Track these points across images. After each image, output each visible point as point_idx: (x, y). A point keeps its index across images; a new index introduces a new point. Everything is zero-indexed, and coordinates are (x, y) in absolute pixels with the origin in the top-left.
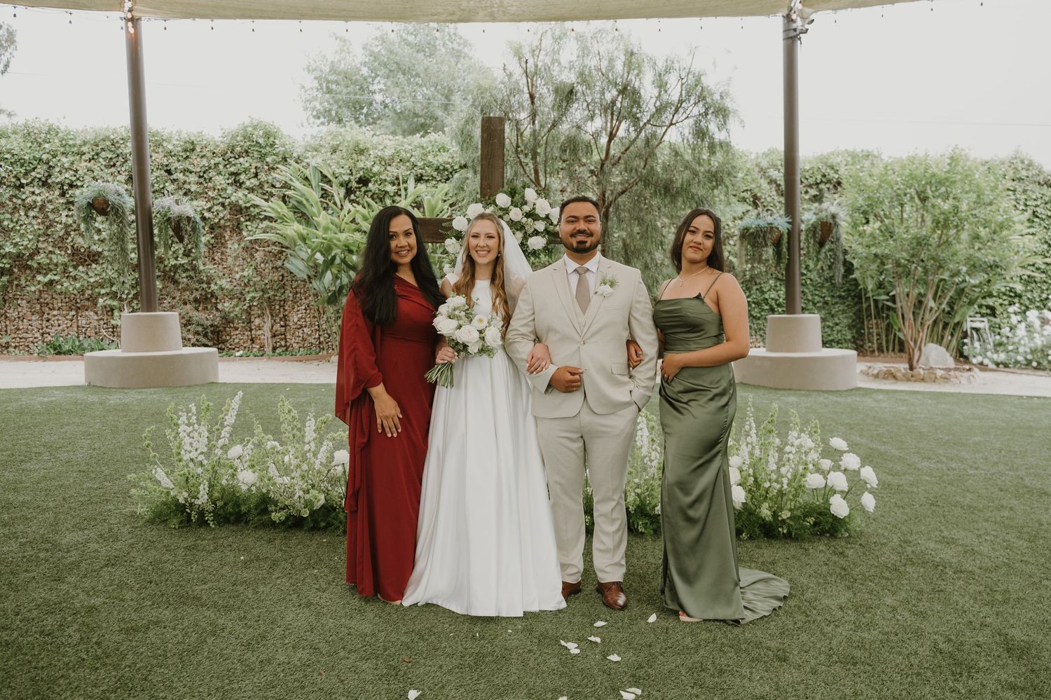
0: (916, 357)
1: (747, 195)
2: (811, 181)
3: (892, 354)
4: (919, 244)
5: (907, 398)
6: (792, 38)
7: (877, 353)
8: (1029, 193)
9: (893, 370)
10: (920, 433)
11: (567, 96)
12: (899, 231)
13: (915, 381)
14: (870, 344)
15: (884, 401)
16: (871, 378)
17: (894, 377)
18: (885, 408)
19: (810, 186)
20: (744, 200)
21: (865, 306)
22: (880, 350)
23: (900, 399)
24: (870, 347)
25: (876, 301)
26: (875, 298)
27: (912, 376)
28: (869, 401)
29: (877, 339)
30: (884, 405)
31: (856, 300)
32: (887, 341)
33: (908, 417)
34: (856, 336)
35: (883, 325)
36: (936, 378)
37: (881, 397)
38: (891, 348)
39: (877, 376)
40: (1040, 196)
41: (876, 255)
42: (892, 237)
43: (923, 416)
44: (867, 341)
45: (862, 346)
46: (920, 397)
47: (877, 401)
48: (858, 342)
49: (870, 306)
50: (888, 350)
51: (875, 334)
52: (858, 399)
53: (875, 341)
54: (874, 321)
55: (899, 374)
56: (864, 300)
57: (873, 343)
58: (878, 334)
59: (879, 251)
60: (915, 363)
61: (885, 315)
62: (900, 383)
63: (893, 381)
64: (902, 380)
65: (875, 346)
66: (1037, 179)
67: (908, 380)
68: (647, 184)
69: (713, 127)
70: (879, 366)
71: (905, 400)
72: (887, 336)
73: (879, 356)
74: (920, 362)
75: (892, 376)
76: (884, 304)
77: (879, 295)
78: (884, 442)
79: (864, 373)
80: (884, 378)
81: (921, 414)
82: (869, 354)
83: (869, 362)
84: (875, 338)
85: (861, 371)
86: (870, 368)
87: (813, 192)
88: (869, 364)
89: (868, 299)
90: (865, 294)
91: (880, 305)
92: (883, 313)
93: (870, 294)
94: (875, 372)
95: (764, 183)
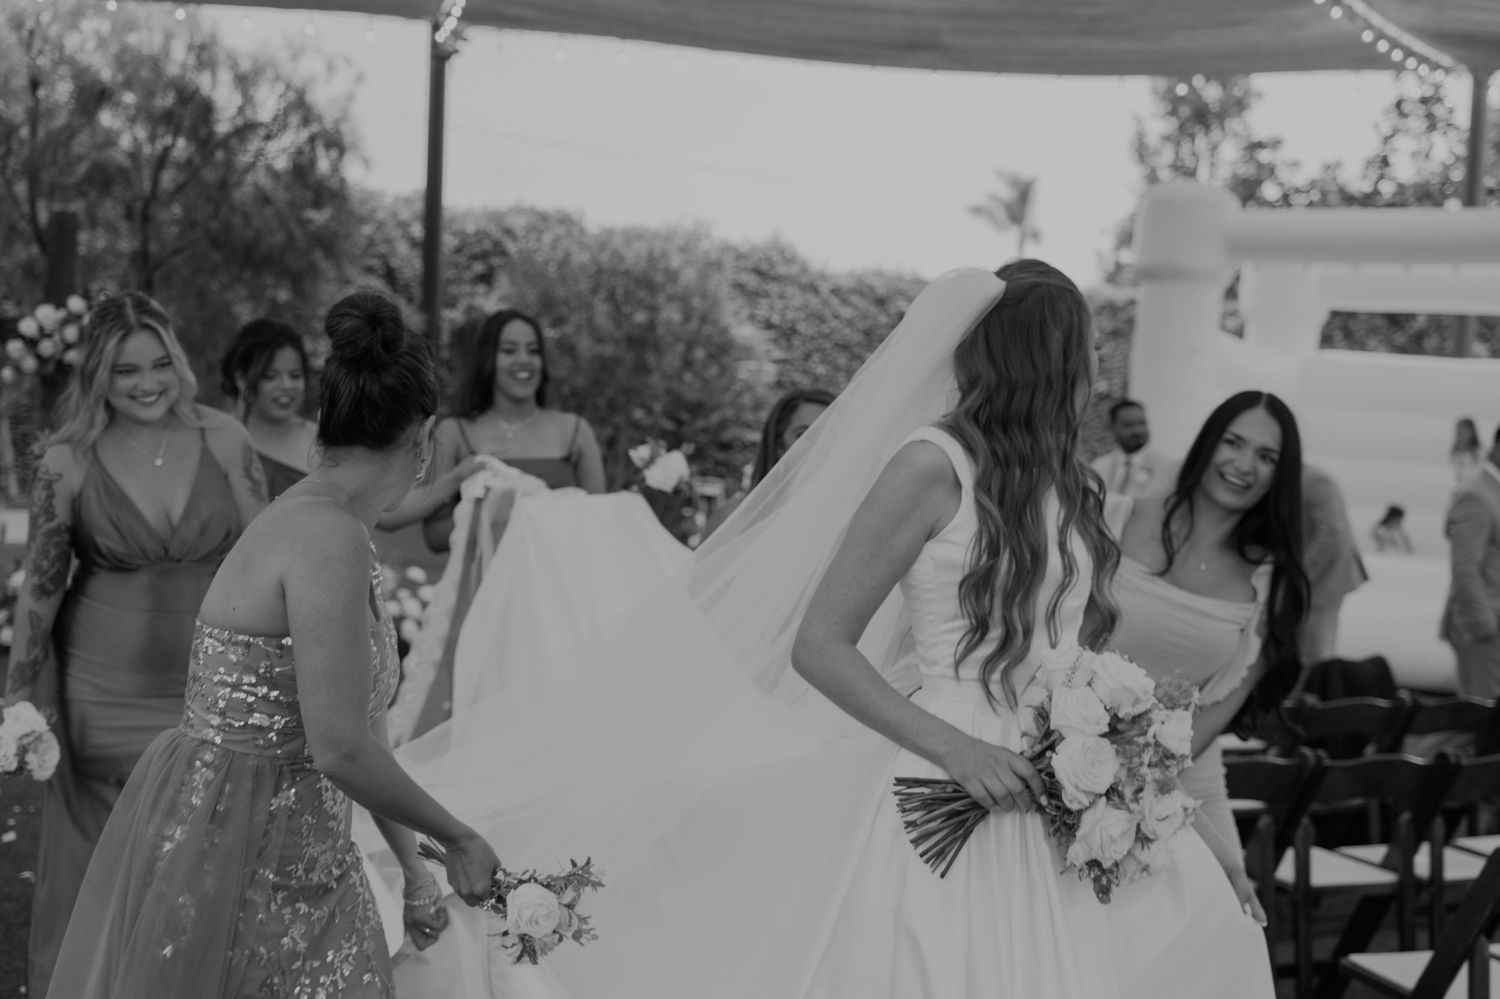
1: (375, 263)
2: (477, 250)
6: (440, 58)
11: (93, 96)
19: (475, 257)
20: (370, 270)
66: (800, 280)
68: (216, 243)
69: (323, 165)
87: (479, 268)
95: (403, 248)
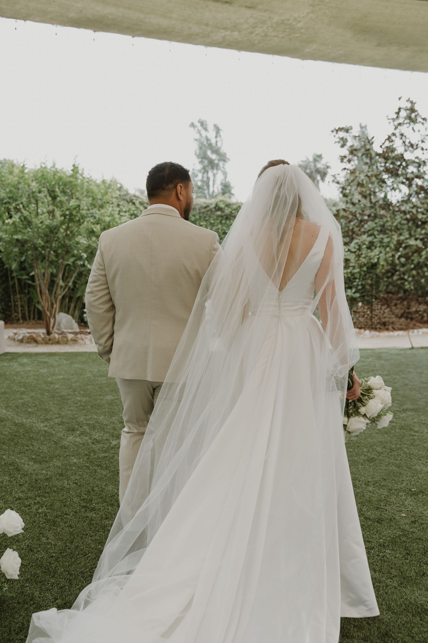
0: (52, 325)
3: (34, 322)
4: (51, 232)
5: (46, 359)
7: (21, 321)
8: (121, 207)
9: (34, 335)
10: (60, 397)
12: (36, 221)
13: (52, 344)
14: (16, 314)
15: (28, 364)
16: (17, 343)
17: (36, 341)
18: (29, 371)
21: (11, 283)
22: (24, 318)
23: (42, 362)
24: (16, 316)
25: (19, 280)
26: (19, 277)
27: (50, 340)
28: (15, 365)
29: (21, 310)
30: (28, 368)
31: (4, 279)
32: (29, 312)
33: (49, 379)
34: (5, 307)
35: (26, 299)
36: (67, 340)
37: (25, 360)
38: (32, 317)
39: (21, 341)
40: (128, 209)
41: (17, 240)
42: (30, 226)
43: (61, 377)
44: (13, 312)
45: (10, 316)
46: (57, 358)
47: (23, 365)
48: (7, 313)
49: (14, 284)
50: (30, 318)
51: (19, 306)
52: (5, 364)
53: (20, 312)
54: (18, 296)
55: (39, 339)
56: (10, 279)
57: (18, 313)
58: (22, 306)
59: (19, 237)
60: (51, 329)
61: (26, 291)
62: (40, 346)
63: (35, 344)
64: (42, 344)
65: (20, 315)
66: (126, 198)
67: (47, 343)
70: (23, 332)
71: (45, 362)
72: (29, 307)
73: (23, 323)
74: (55, 328)
75: (33, 340)
76: (25, 283)
77: (22, 275)
78: (30, 413)
79: (11, 339)
80: (28, 342)
81: (60, 375)
82: (15, 322)
83: (15, 328)
84: (20, 309)
85: (9, 337)
86: (16, 334)
88: (15, 331)
89: (13, 278)
90: (11, 274)
91: (23, 283)
92: (25, 289)
93: (14, 274)
94: (20, 337)
